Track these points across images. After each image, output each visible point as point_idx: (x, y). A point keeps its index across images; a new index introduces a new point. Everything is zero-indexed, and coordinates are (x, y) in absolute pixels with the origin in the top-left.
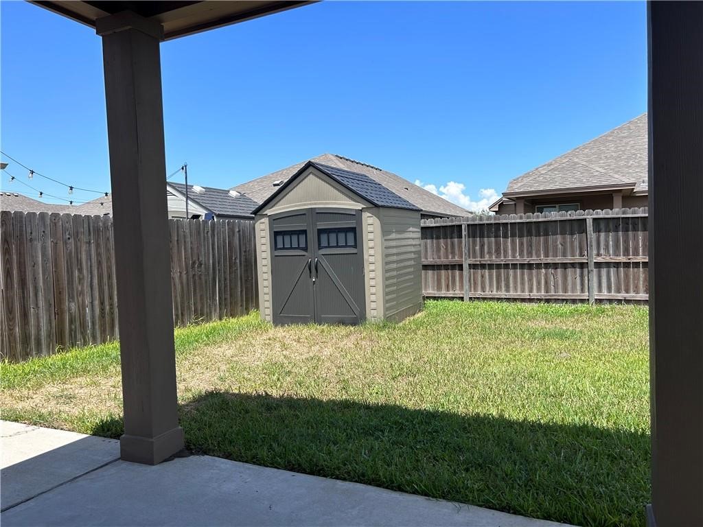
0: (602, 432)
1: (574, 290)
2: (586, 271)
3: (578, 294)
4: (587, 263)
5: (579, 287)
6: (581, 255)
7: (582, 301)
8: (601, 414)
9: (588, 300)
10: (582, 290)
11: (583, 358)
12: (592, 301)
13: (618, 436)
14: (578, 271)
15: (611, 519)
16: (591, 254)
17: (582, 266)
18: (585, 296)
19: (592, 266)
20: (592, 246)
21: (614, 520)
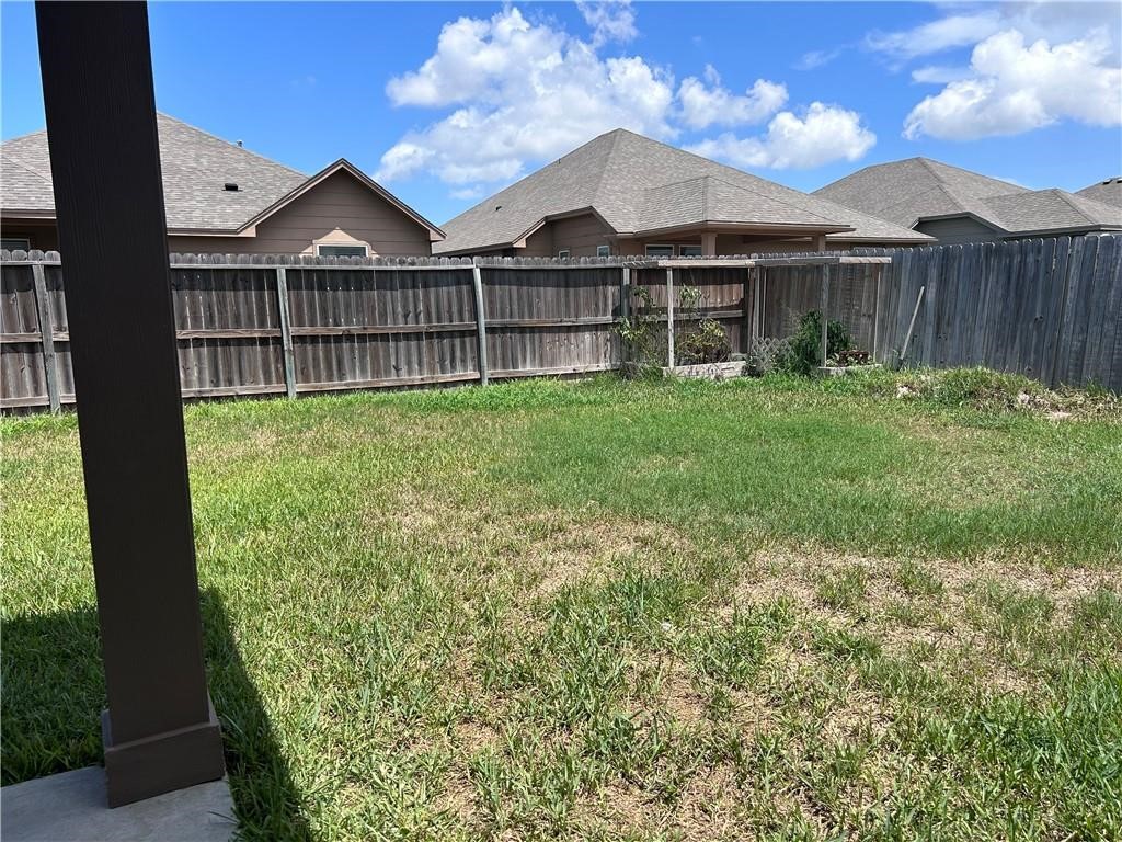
0: (50, 621)
1: (20, 390)
2: (40, 356)
3: (29, 399)
4: (41, 343)
5: (29, 385)
6: (29, 329)
7: (38, 409)
8: (52, 592)
9: (49, 406)
10: (37, 391)
11: (30, 506)
12: (56, 407)
13: (77, 620)
14: (26, 357)
15: (50, 755)
16: (47, 328)
17: (32, 348)
18: (43, 399)
19: (50, 349)
20: (47, 314)
21: (54, 755)
